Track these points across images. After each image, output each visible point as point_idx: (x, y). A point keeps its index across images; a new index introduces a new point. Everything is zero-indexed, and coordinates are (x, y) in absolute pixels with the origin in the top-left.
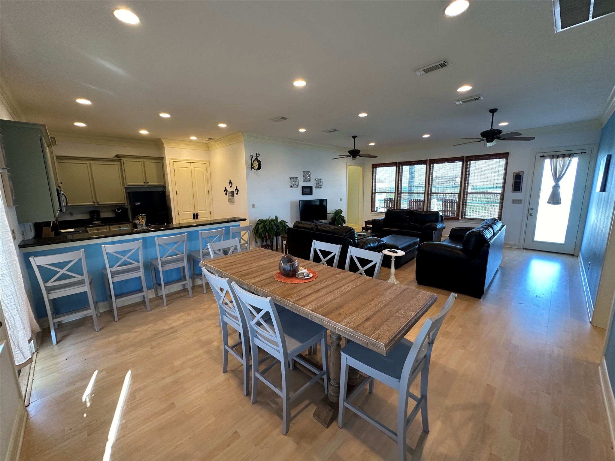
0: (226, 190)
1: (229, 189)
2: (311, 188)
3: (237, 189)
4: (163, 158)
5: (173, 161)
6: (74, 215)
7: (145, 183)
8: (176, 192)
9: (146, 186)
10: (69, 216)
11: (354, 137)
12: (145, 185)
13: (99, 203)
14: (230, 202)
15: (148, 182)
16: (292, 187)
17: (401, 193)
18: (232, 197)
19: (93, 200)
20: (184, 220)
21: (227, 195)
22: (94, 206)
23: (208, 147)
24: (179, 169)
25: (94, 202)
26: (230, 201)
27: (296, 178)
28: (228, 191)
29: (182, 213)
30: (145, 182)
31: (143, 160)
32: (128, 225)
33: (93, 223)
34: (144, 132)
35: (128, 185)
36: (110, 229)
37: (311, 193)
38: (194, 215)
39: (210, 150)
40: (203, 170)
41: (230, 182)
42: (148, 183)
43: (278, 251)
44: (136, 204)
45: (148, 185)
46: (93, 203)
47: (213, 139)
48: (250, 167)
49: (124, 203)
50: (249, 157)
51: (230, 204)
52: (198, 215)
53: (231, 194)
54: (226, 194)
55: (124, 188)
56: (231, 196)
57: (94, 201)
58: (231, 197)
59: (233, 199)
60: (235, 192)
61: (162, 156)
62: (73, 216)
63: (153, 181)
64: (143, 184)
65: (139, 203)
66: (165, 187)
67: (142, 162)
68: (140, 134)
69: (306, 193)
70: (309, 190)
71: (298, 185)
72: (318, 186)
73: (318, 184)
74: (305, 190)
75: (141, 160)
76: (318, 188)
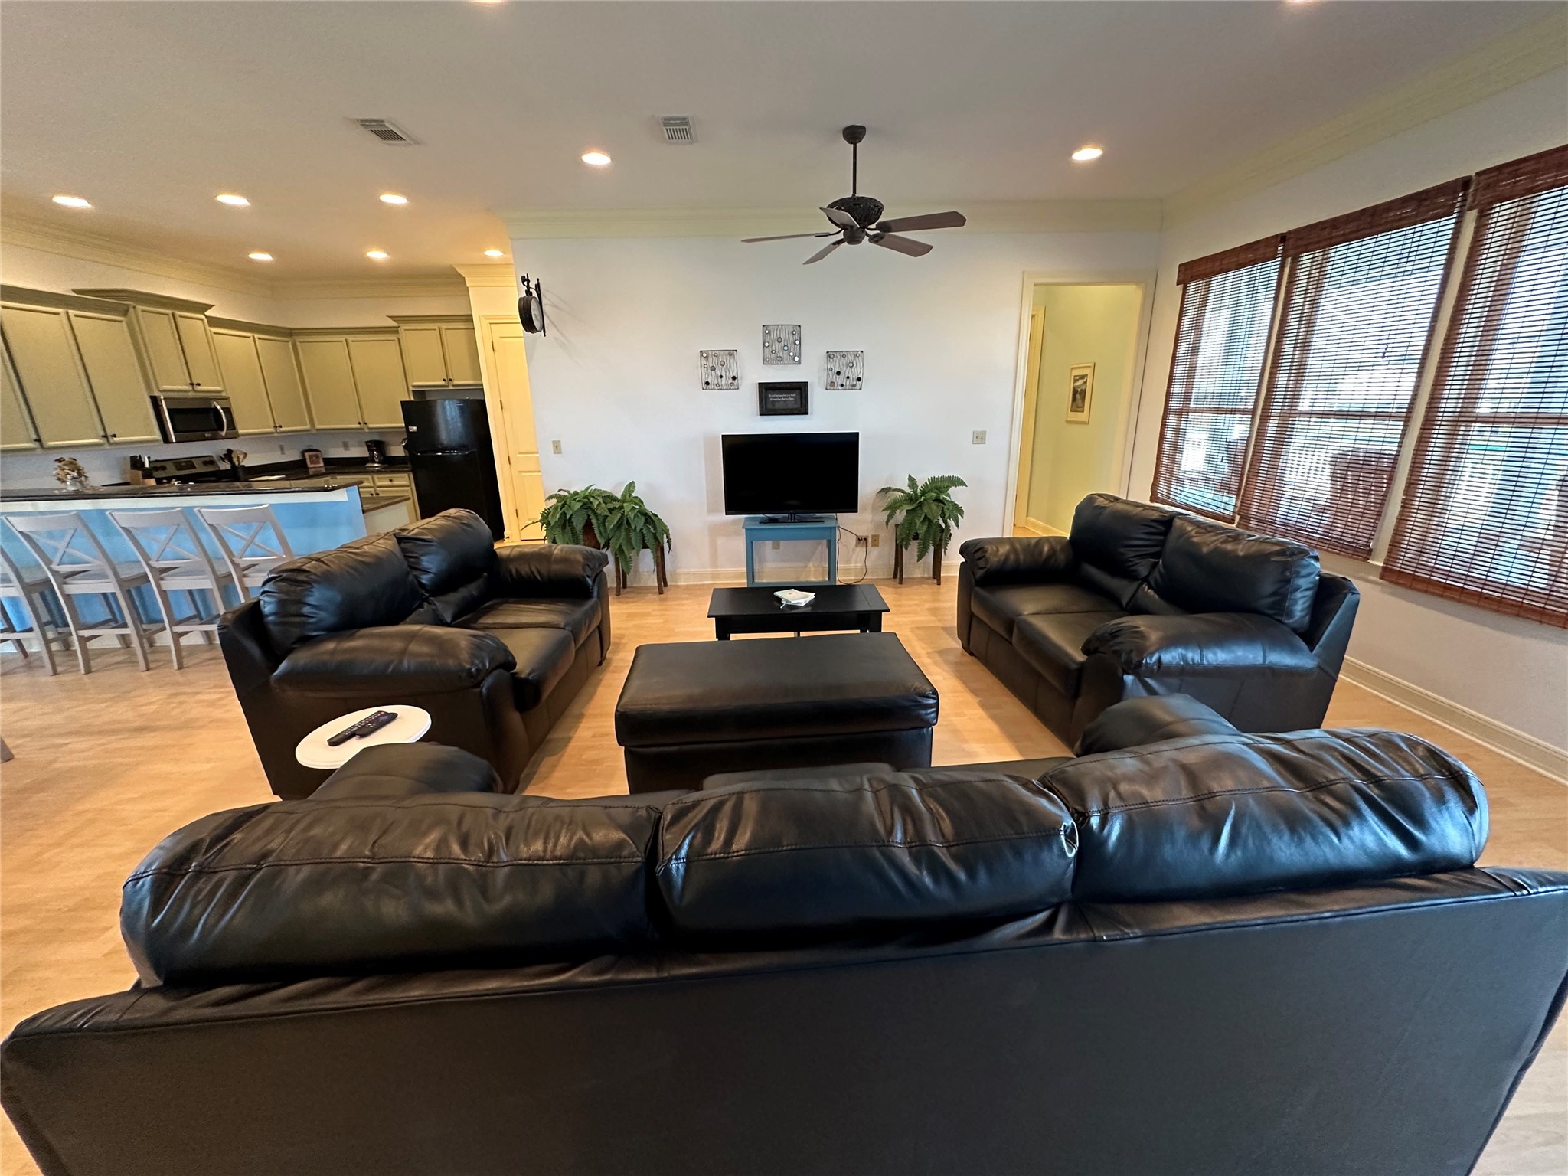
2: (801, 389)
4: (470, 316)
5: (490, 324)
7: (445, 380)
8: (501, 401)
9: (451, 388)
11: (854, 134)
12: (445, 386)
13: (370, 426)
15: (450, 378)
16: (709, 386)
17: (1290, 414)
20: (524, 474)
24: (501, 341)
25: (359, 424)
27: (732, 353)
29: (518, 455)
30: (445, 378)
32: (406, 475)
34: (378, 255)
35: (414, 386)
37: (802, 409)
42: (451, 380)
44: (410, 430)
45: (454, 386)
46: (358, 426)
55: (410, 392)
57: (360, 421)
61: (468, 313)
63: (462, 377)
65: (415, 428)
66: (481, 391)
67: (436, 332)
68: (369, 259)
69: (777, 406)
70: (791, 398)
71: (734, 378)
72: (839, 380)
73: (838, 373)
74: (773, 397)
75: (436, 326)
76: (840, 388)
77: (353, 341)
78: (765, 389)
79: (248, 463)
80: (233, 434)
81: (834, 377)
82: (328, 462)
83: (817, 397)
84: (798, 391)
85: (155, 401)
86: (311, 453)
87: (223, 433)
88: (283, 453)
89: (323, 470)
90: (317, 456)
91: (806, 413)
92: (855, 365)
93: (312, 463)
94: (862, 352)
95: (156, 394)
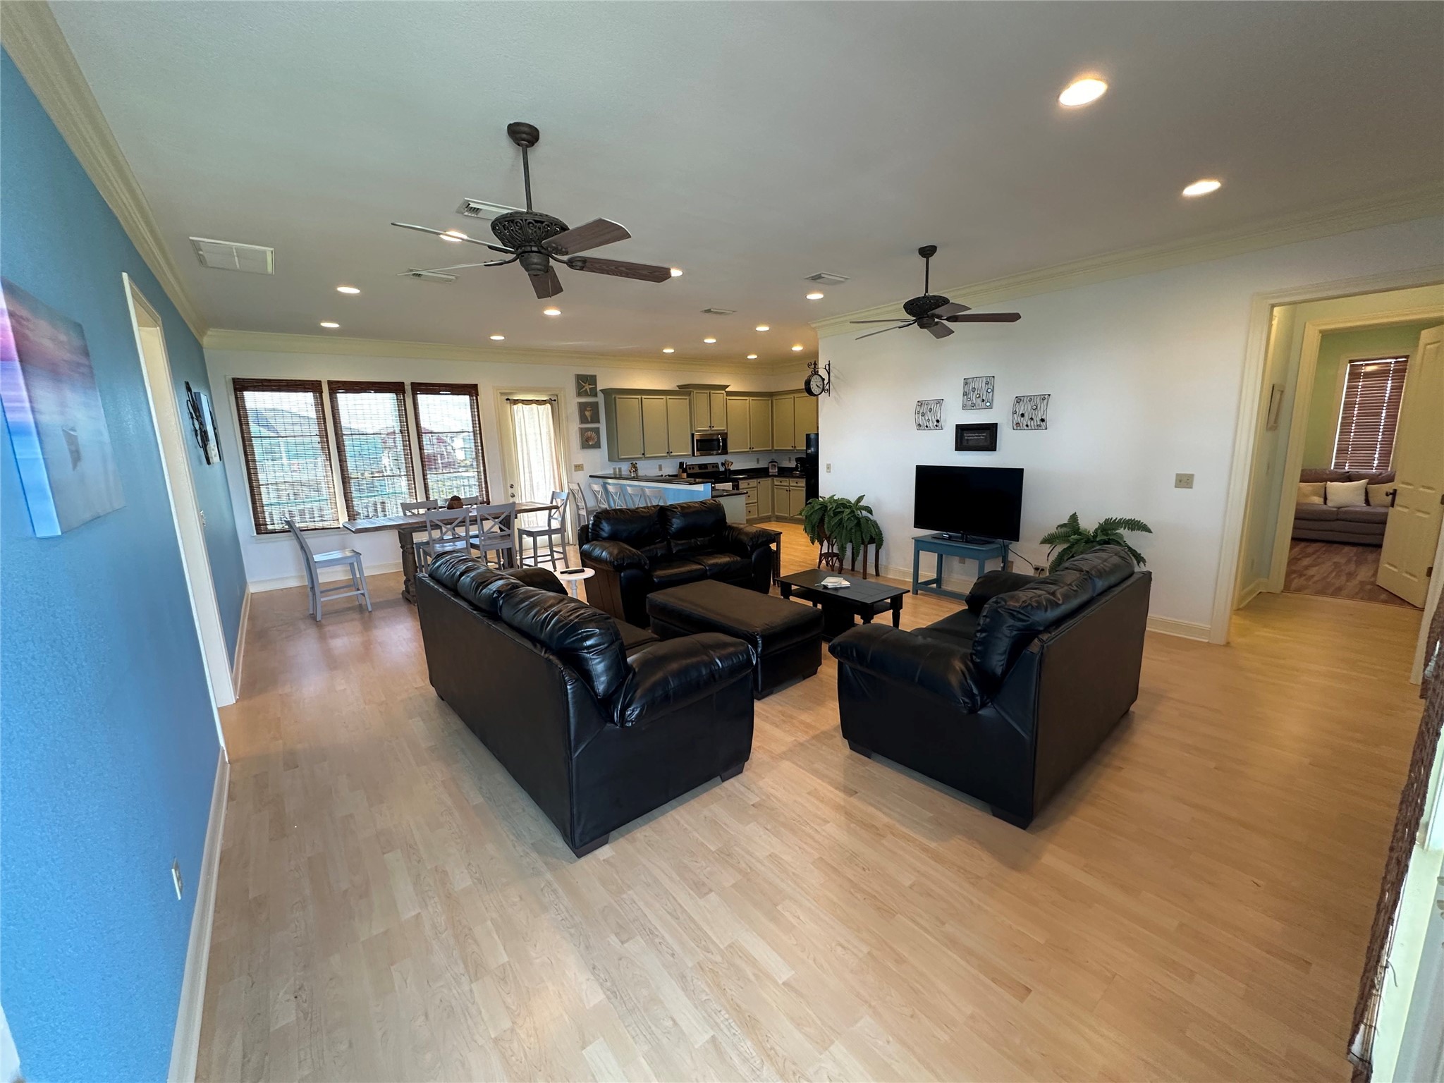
2: (992, 429)
11: (927, 252)
16: (920, 428)
27: (938, 402)
37: (991, 446)
69: (971, 443)
70: (983, 435)
71: (938, 421)
72: (1025, 421)
73: (1023, 415)
74: (967, 436)
76: (1026, 428)
77: (797, 398)
78: (961, 429)
79: (732, 468)
80: (725, 451)
81: (1019, 419)
82: (780, 469)
83: (1005, 435)
84: (988, 431)
85: (693, 435)
86: (772, 464)
87: (720, 452)
88: (758, 462)
89: (777, 474)
90: (775, 466)
91: (994, 449)
92: (1039, 408)
93: (772, 469)
94: (1049, 395)
95: (694, 433)
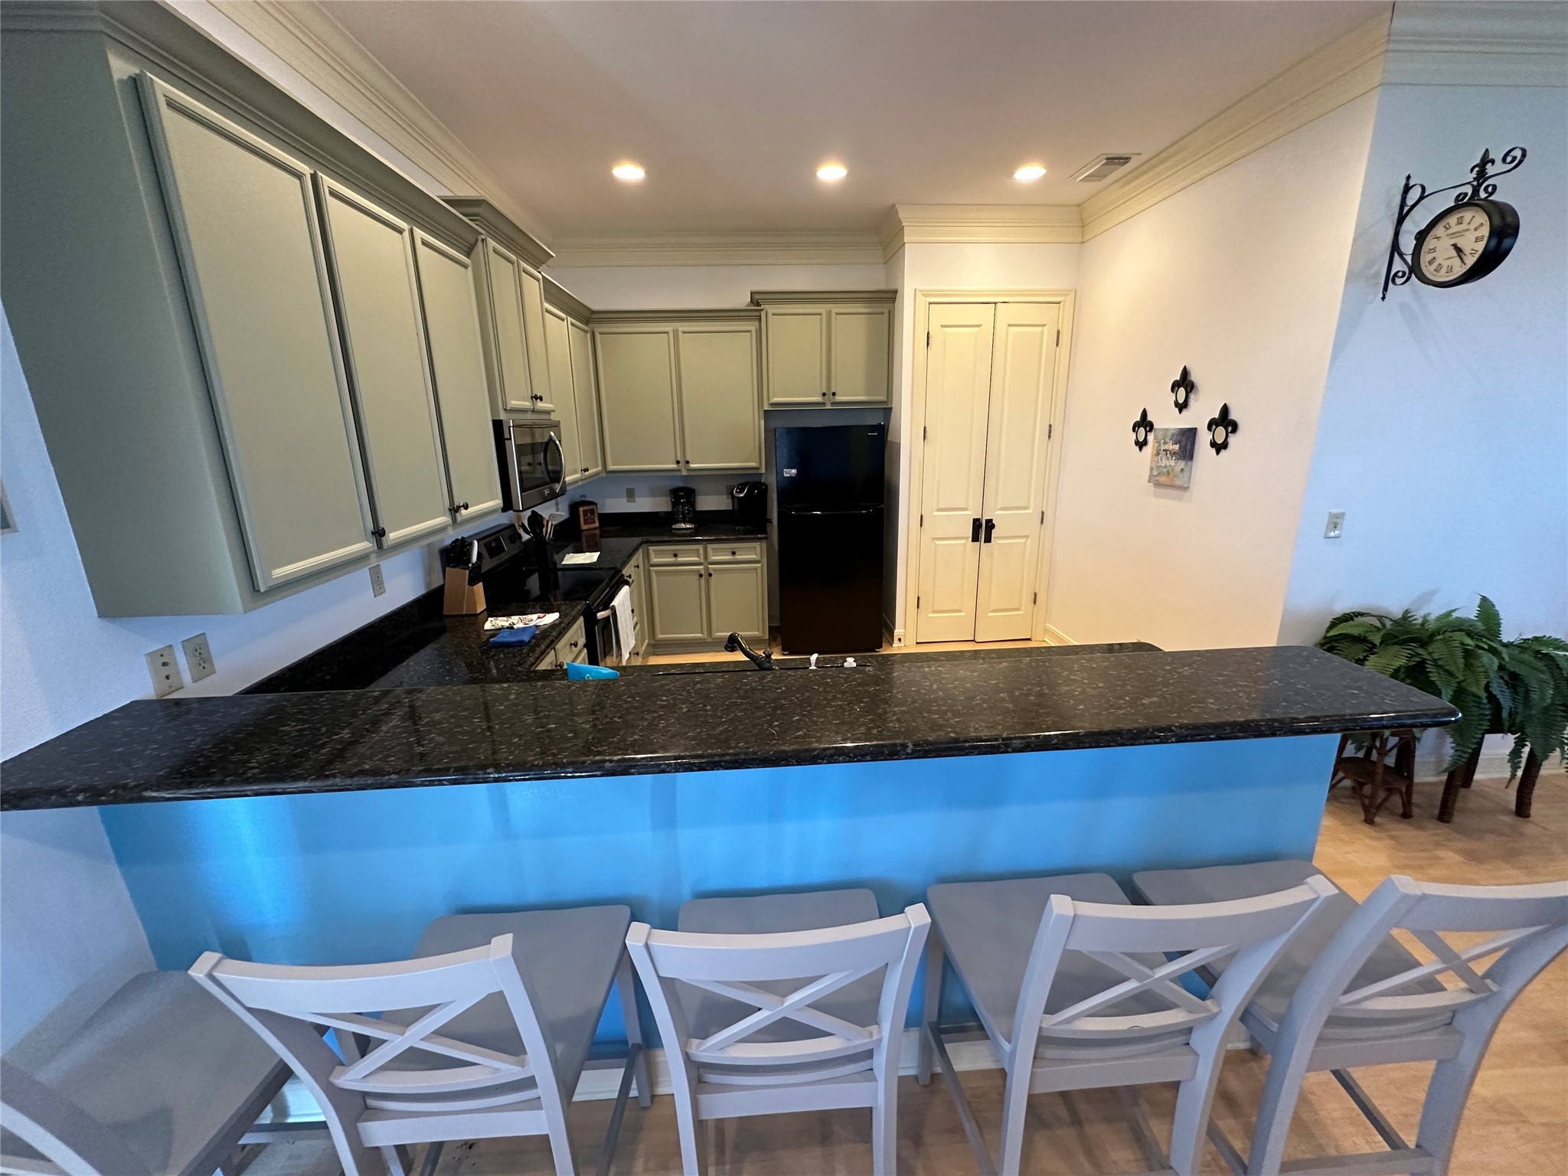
0: (1144, 423)
1: (1168, 420)
3: (1225, 421)
4: (896, 292)
5: (930, 303)
6: (637, 499)
7: (824, 394)
8: (924, 426)
9: (828, 407)
10: (625, 500)
12: (823, 404)
13: (693, 466)
14: (1158, 485)
15: (833, 391)
18: (1182, 464)
19: (676, 458)
20: (938, 542)
21: (1148, 450)
22: (678, 474)
23: (1083, 225)
24: (945, 333)
25: (678, 462)
26: (1163, 479)
28: (1156, 426)
29: (935, 513)
30: (824, 391)
31: (828, 307)
32: (757, 545)
33: (674, 527)
34: (831, 173)
35: (772, 405)
36: (706, 557)
38: (977, 523)
39: (1087, 238)
40: (1042, 332)
41: (1185, 382)
42: (834, 394)
43: (1457, 818)
44: (785, 475)
45: (833, 404)
46: (675, 466)
47: (1127, 160)
48: (1377, 275)
49: (757, 468)
50: (1388, 206)
51: (1156, 495)
52: (993, 526)
53: (1177, 447)
54: (1141, 445)
55: (762, 414)
56: (1174, 454)
57: (679, 459)
58: (1172, 463)
59: (1186, 474)
60: (1204, 438)
61: (893, 287)
62: (635, 501)
63: (852, 390)
64: (818, 399)
65: (794, 471)
66: (888, 411)
67: (824, 317)
68: (819, 181)
75: (822, 309)
77: (684, 333)
86: (586, 508)
90: (592, 512)
93: (586, 522)
95: (503, 416)
